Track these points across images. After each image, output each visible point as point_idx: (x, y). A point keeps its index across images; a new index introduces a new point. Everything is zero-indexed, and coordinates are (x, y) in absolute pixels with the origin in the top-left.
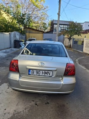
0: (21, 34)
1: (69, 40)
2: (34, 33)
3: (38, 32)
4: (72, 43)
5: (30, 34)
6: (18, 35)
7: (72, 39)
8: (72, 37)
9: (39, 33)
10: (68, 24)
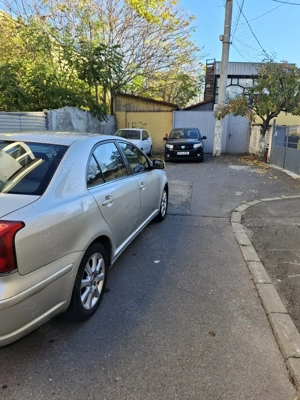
0: (94, 115)
1: (263, 133)
2: (144, 111)
3: (156, 107)
4: (270, 143)
5: (129, 114)
6: (80, 118)
7: (272, 129)
8: (271, 122)
9: (159, 111)
10: (255, 73)
